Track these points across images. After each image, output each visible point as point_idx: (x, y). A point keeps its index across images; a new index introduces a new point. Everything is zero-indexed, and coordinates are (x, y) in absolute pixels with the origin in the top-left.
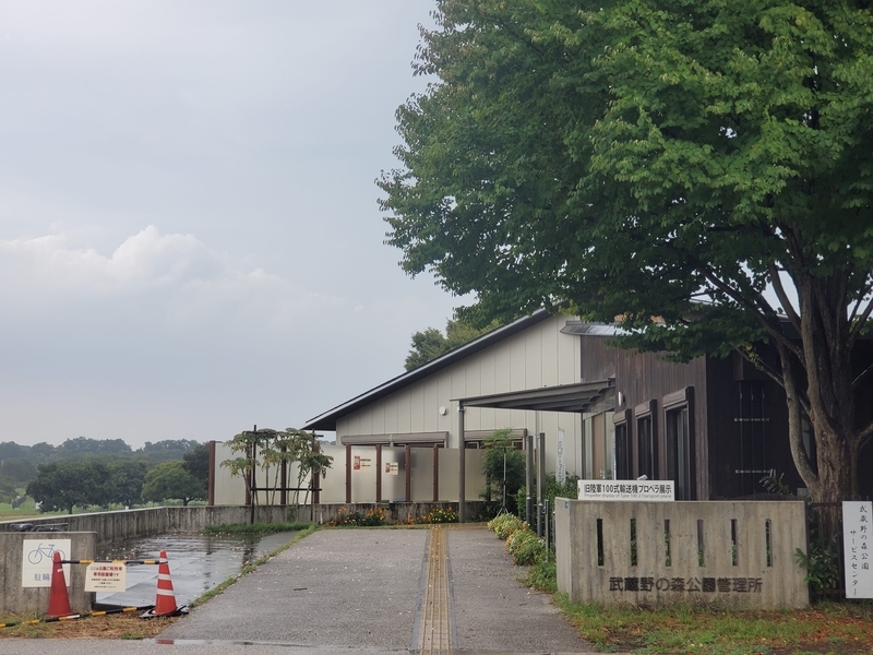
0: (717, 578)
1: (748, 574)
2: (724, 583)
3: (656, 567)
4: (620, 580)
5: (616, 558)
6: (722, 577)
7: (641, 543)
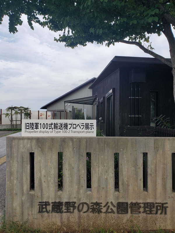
0: (129, 203)
1: (155, 198)
2: (135, 206)
3: (78, 192)
4: (47, 204)
5: (44, 185)
6: (134, 202)
7: (66, 172)
